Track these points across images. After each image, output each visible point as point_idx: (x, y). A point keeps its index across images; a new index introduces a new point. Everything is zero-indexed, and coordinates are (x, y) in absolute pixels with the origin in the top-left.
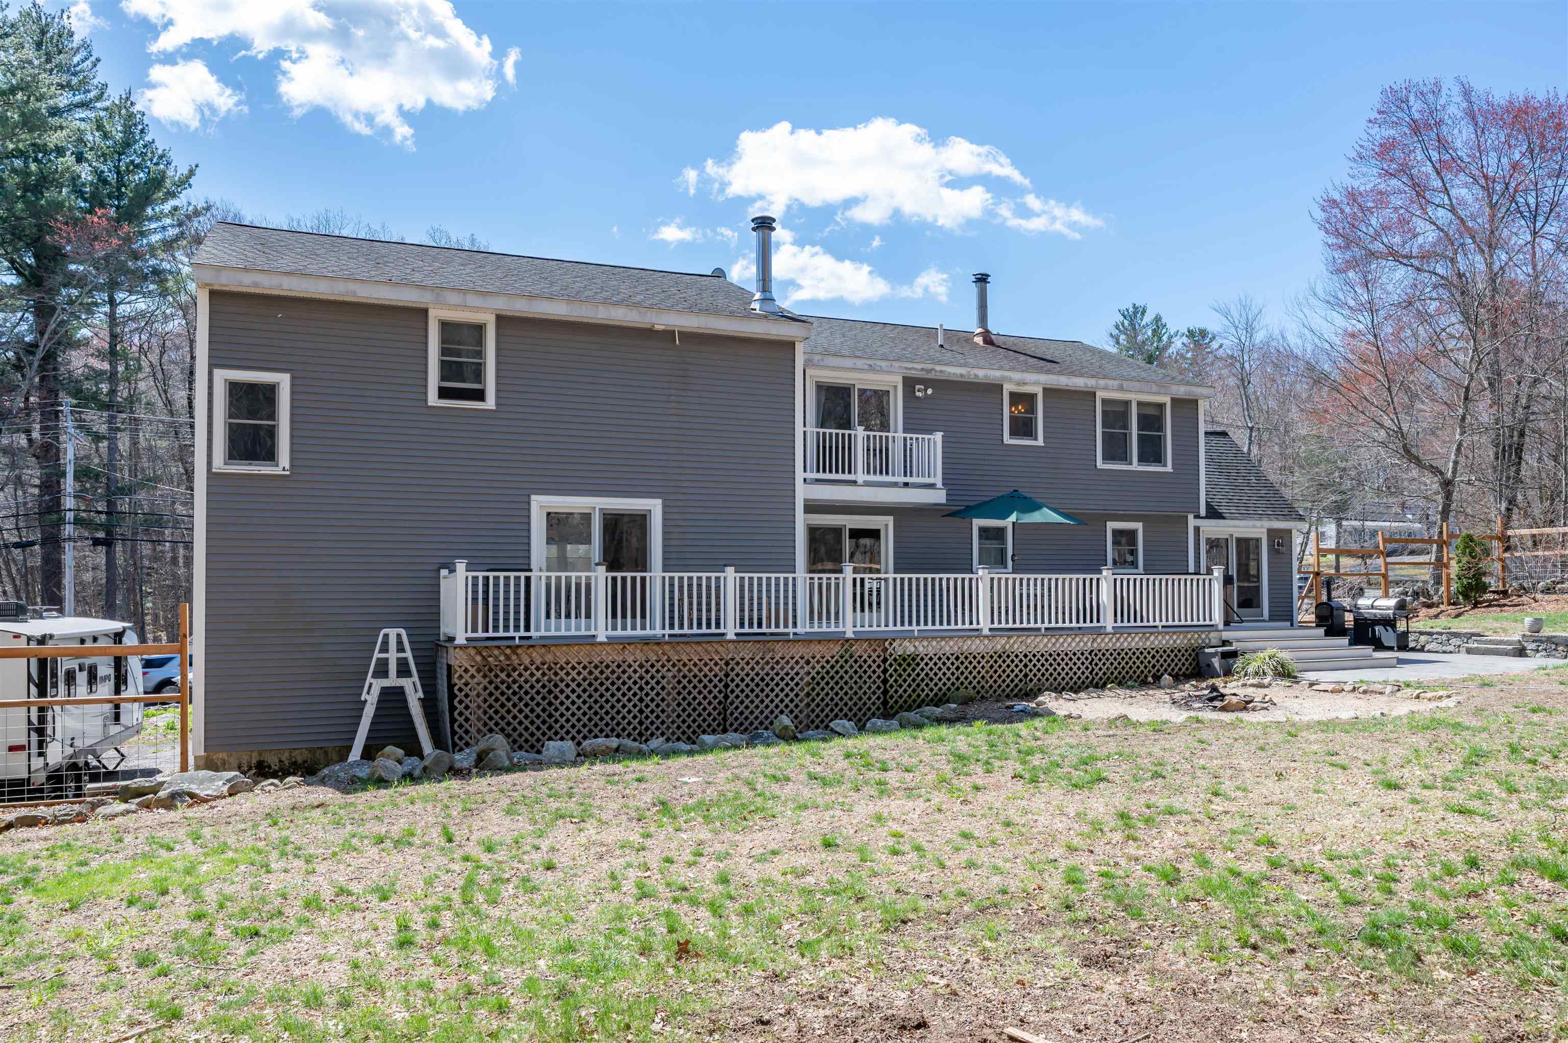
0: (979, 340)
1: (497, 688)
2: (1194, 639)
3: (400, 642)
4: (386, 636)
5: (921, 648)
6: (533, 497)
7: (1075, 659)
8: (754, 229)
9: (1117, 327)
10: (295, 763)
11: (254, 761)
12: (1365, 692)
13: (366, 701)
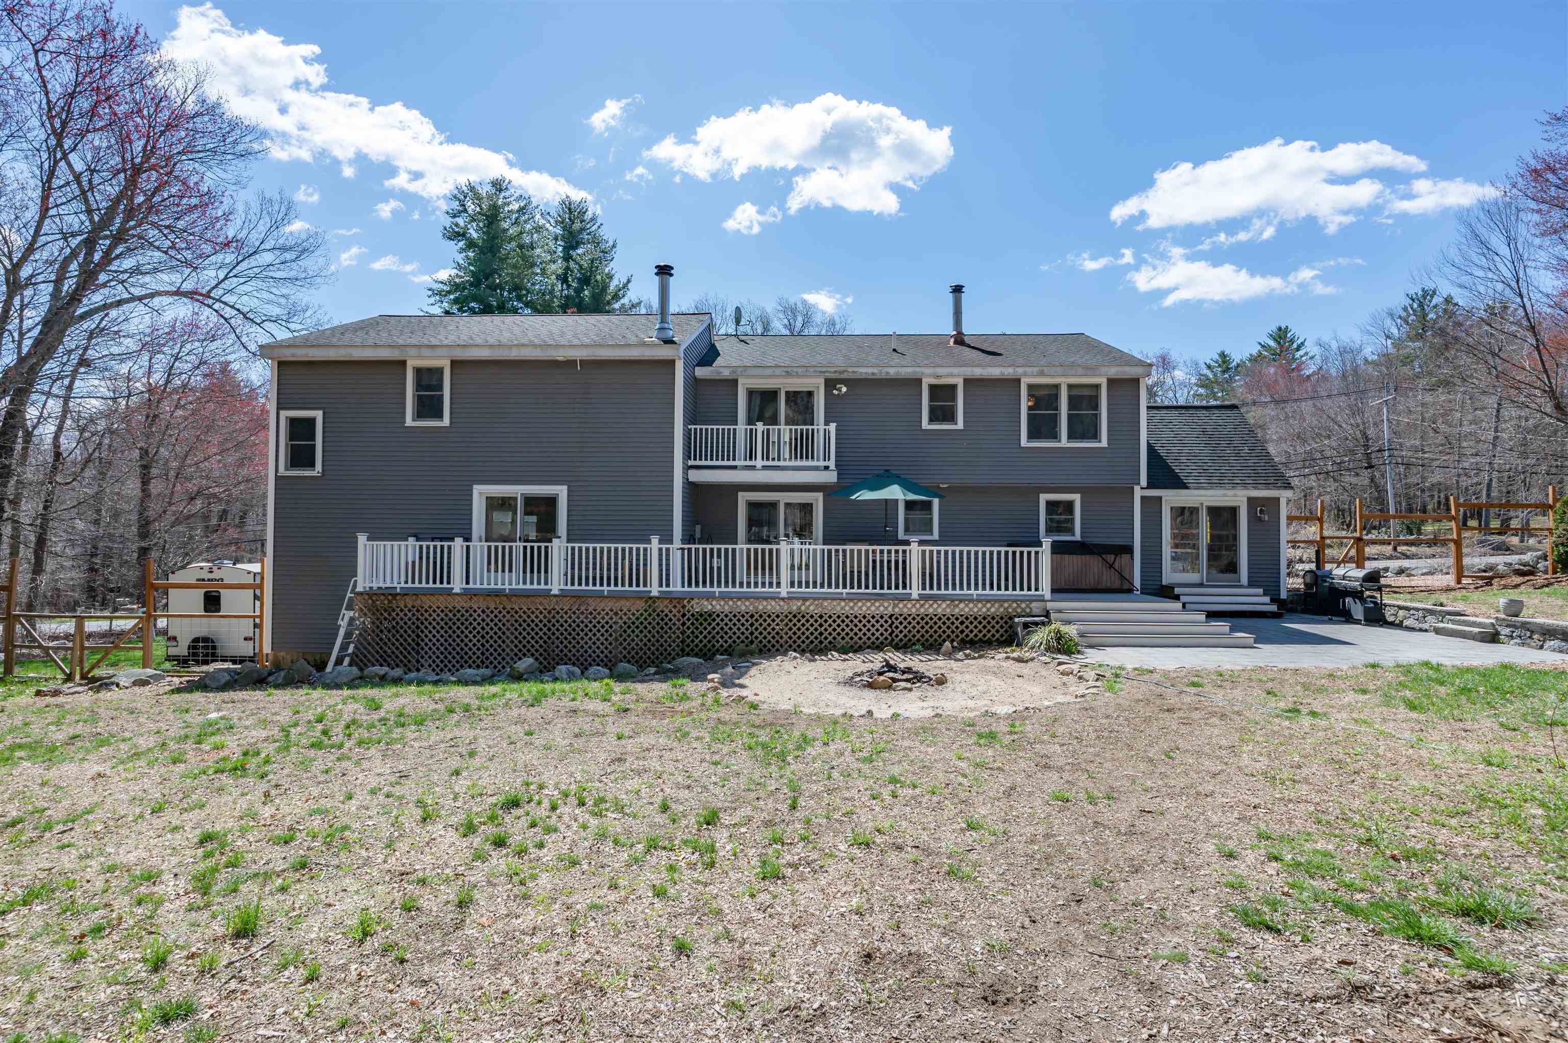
0: (952, 341)
2: (1015, 609)
5: (718, 606)
6: (475, 486)
7: (873, 621)
9: (1405, 309)
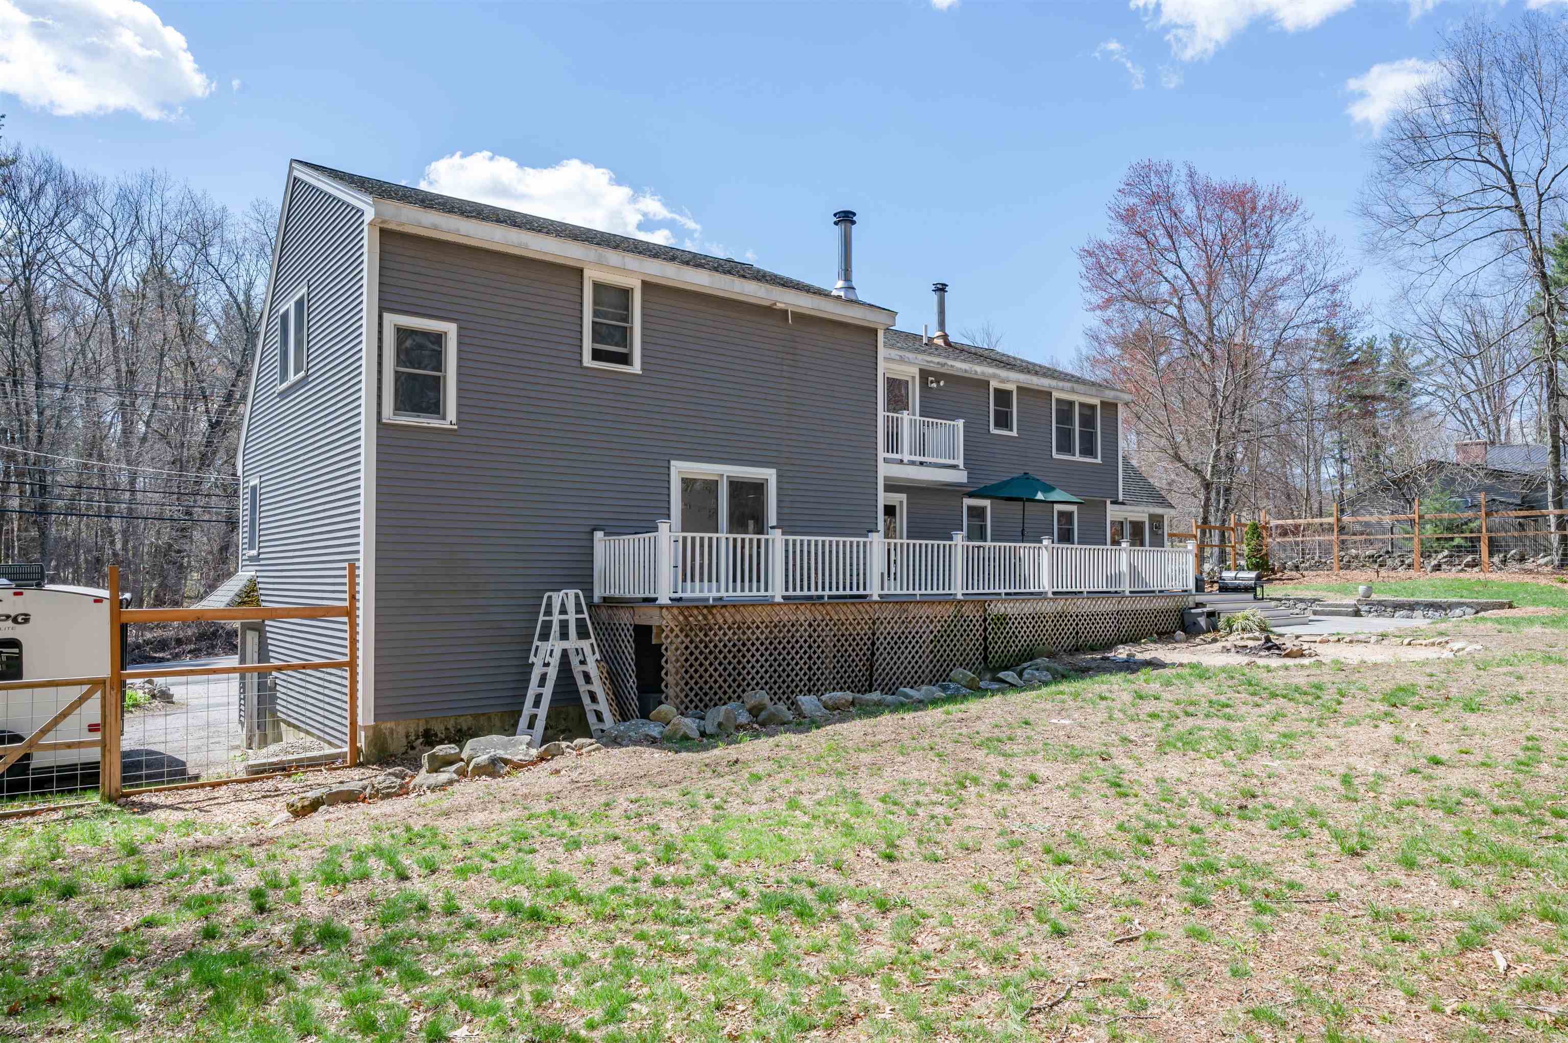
0: (940, 342)
1: (696, 647)
2: (1181, 603)
3: (578, 604)
4: (550, 598)
5: (1009, 609)
6: (673, 463)
8: (836, 223)
10: (460, 731)
11: (421, 730)
12: (1351, 642)
13: (533, 664)
